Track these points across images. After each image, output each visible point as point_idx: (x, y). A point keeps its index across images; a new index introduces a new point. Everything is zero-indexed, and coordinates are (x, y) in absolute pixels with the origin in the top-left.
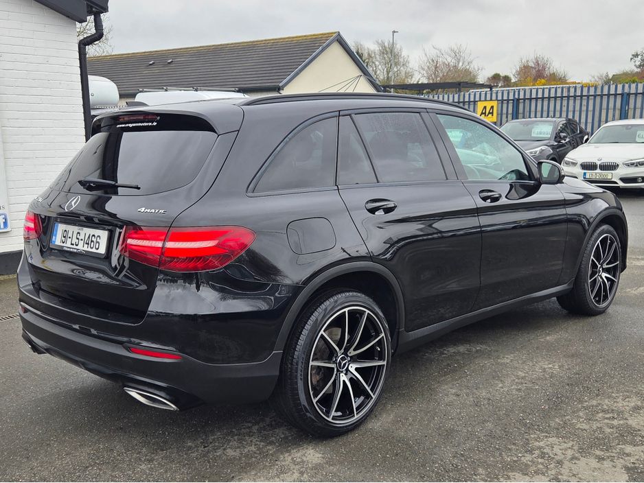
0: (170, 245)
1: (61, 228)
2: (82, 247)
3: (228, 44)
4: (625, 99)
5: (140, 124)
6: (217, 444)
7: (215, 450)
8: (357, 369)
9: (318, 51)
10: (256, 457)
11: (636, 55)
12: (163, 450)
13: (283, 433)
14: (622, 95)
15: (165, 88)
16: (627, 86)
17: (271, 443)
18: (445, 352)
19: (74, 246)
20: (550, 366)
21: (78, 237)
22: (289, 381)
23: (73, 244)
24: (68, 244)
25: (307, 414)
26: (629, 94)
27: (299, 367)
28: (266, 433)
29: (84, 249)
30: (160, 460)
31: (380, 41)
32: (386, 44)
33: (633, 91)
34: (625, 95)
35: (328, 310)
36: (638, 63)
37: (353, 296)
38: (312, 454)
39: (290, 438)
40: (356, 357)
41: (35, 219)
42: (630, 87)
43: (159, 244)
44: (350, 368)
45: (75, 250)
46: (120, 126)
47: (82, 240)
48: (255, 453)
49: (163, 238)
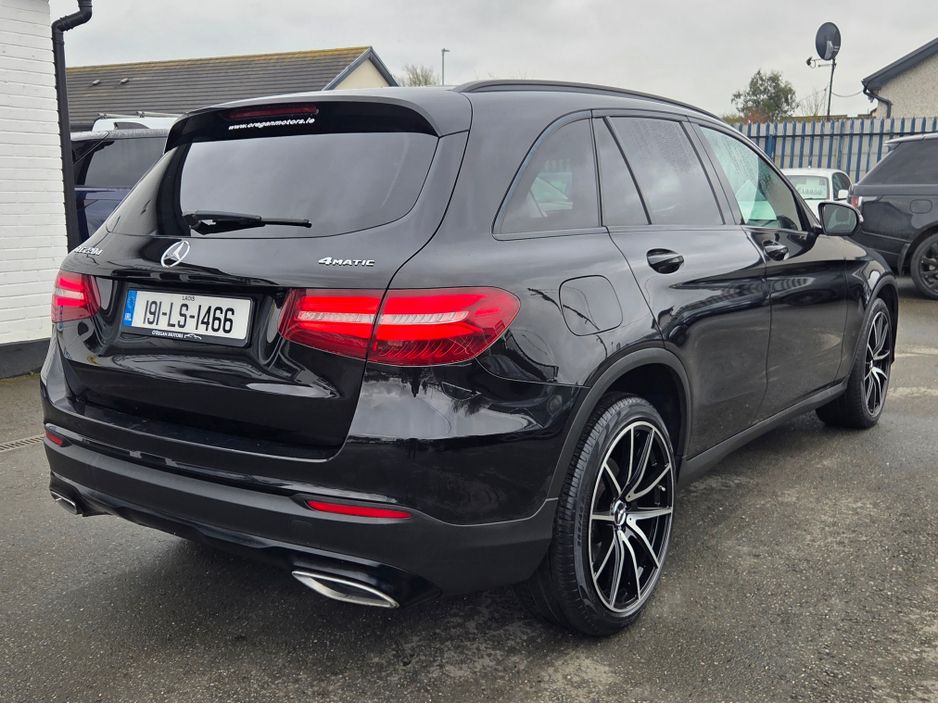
0: (387, 319)
1: (142, 299)
2: (193, 329)
3: (211, 59)
4: (770, 145)
5: (278, 123)
6: (423, 658)
7: (426, 667)
8: (639, 523)
9: (343, 72)
10: (502, 678)
11: (738, 96)
12: (336, 674)
13: (523, 633)
14: (767, 137)
15: (140, 112)
16: (772, 126)
17: (512, 651)
18: (692, 488)
19: (177, 329)
20: (859, 504)
21: (184, 311)
22: (560, 548)
23: (173, 326)
24: (163, 324)
25: (586, 600)
26: (775, 137)
27: (577, 525)
28: (495, 633)
29: (198, 332)
30: (340, 691)
31: (410, 67)
32: (419, 71)
33: (780, 132)
34: (770, 139)
35: (611, 427)
36: (740, 106)
37: (637, 405)
38: (591, 667)
39: (539, 640)
40: (635, 503)
41: (83, 284)
42: (776, 127)
43: (367, 319)
44: (628, 522)
45: (180, 336)
46: (237, 127)
47: (192, 317)
48: (496, 670)
49: (375, 308)
